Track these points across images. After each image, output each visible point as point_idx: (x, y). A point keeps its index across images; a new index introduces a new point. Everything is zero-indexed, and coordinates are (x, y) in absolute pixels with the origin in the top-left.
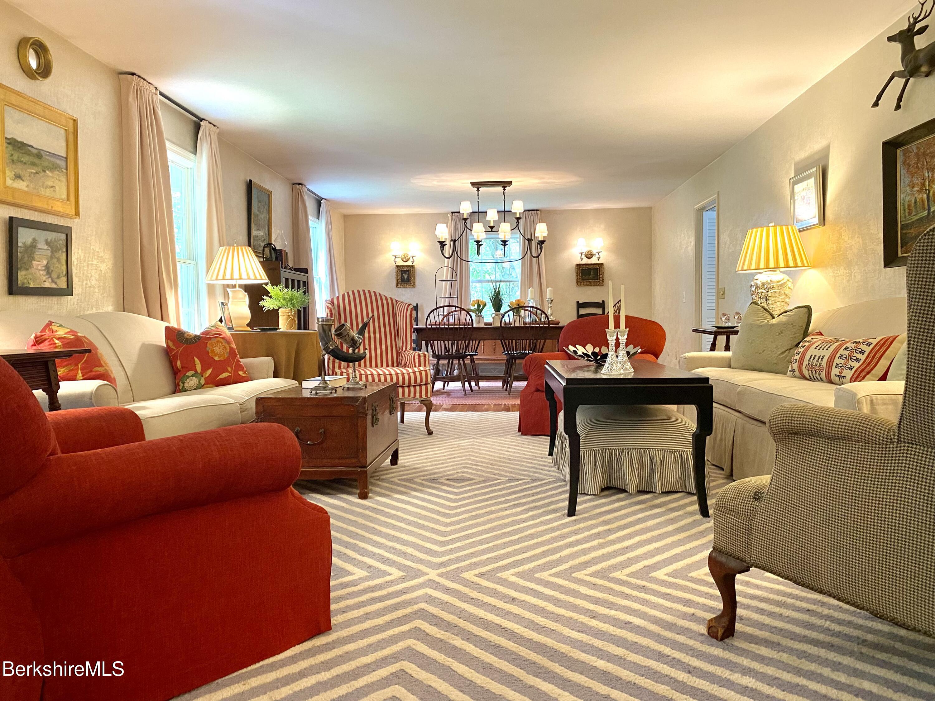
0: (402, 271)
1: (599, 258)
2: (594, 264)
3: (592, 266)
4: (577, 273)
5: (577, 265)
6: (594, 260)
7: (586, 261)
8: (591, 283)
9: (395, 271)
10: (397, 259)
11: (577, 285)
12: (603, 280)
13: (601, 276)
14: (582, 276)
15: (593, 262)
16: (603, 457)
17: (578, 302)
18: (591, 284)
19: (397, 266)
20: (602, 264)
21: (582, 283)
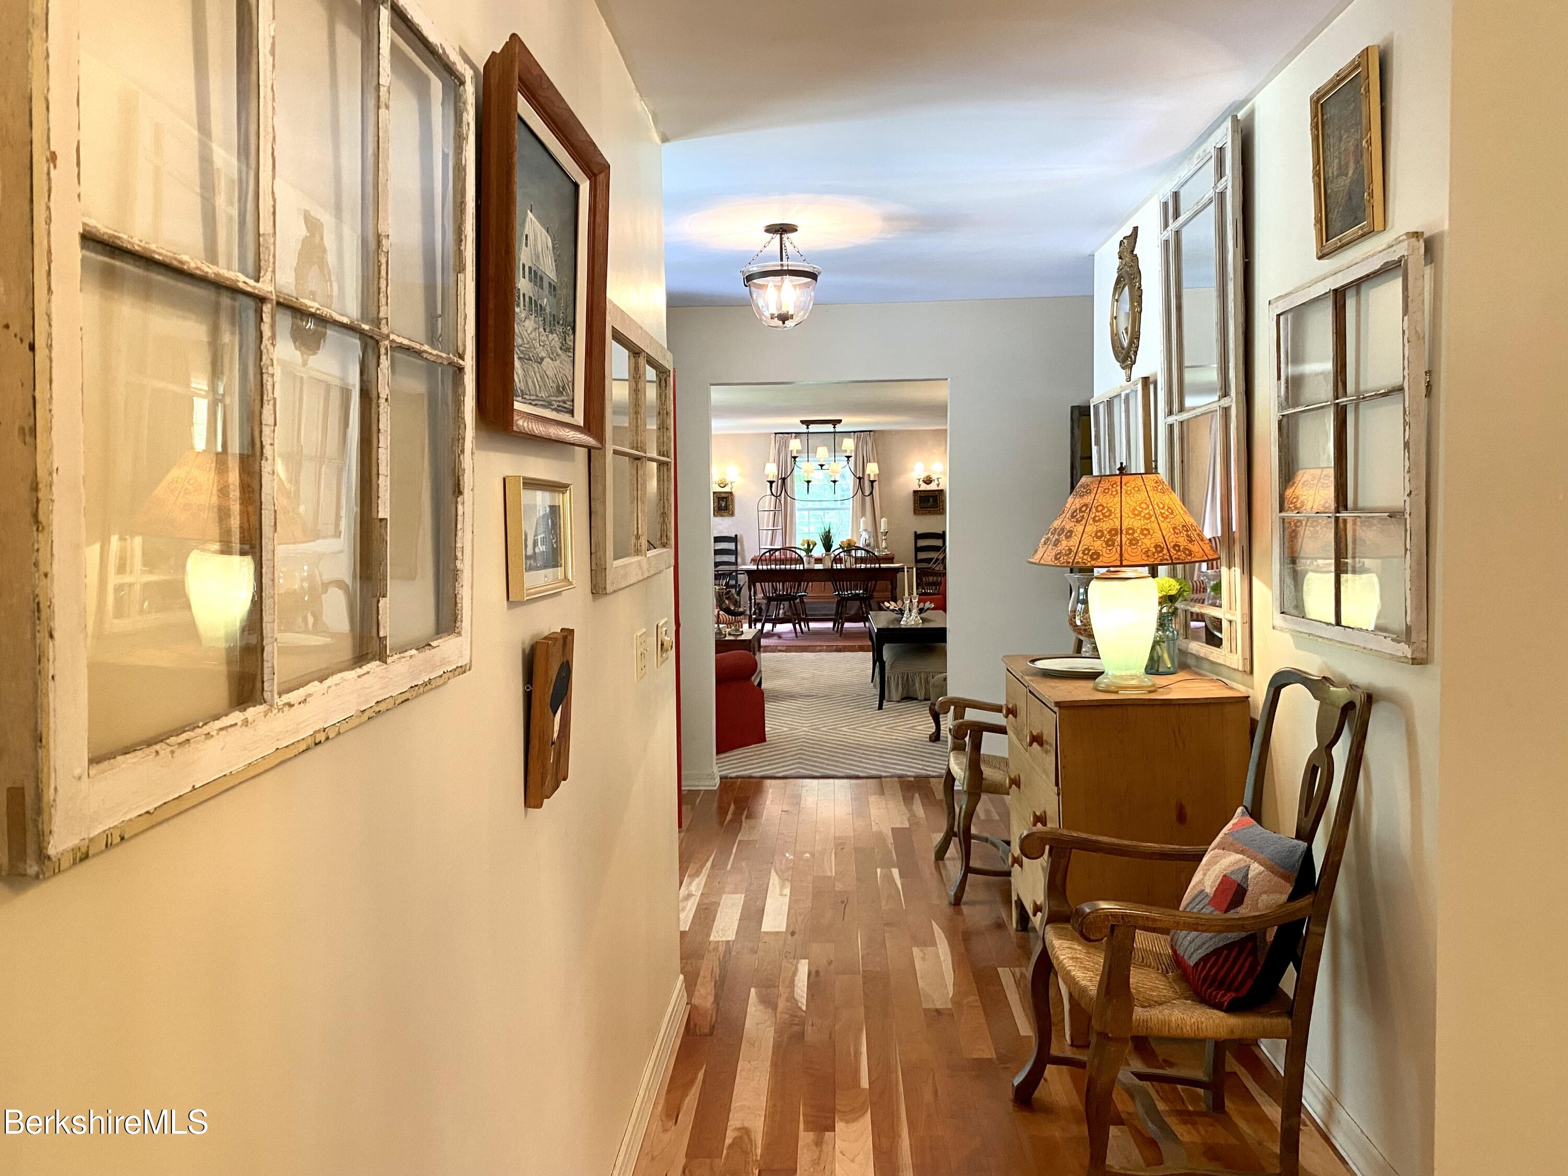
0: (719, 498)
1: (938, 485)
2: (933, 491)
3: (931, 493)
4: (914, 501)
5: (915, 492)
6: (933, 487)
7: (924, 487)
9: (712, 497)
10: (713, 486)
11: (915, 513)
12: (944, 509)
13: (941, 504)
14: (920, 504)
15: (932, 489)
16: (903, 678)
17: (915, 532)
18: (930, 513)
19: (714, 493)
20: (942, 492)
21: (920, 512)
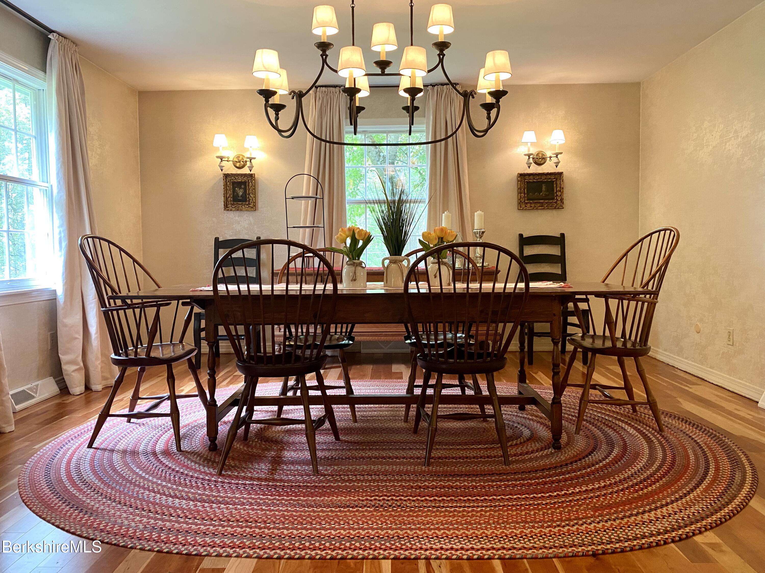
0: (234, 183)
1: (557, 165)
2: (548, 174)
3: (543, 177)
4: (519, 189)
5: (522, 175)
6: (547, 168)
7: (534, 169)
8: (542, 205)
9: (222, 183)
10: (224, 163)
11: (520, 208)
12: (562, 200)
13: (559, 194)
14: (528, 194)
15: (546, 171)
17: (521, 235)
18: (543, 207)
19: (226, 176)
20: (561, 174)
21: (529, 205)
